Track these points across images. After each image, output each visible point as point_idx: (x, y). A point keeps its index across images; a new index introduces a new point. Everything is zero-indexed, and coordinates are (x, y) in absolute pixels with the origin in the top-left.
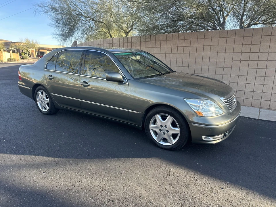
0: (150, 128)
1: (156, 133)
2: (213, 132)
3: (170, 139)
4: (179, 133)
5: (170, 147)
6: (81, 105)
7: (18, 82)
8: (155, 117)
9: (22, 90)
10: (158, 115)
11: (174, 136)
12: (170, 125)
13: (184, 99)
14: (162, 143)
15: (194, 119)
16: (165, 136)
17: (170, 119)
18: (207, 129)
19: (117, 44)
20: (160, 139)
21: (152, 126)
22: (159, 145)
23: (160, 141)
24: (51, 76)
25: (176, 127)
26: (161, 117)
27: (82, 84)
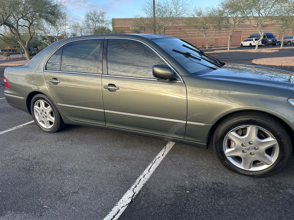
3: (266, 158)
4: (275, 145)
6: (105, 118)
8: (227, 137)
13: (288, 99)
17: (252, 130)
20: (249, 165)
21: (227, 151)
23: (250, 168)
24: (56, 79)
26: (237, 132)
27: (107, 88)
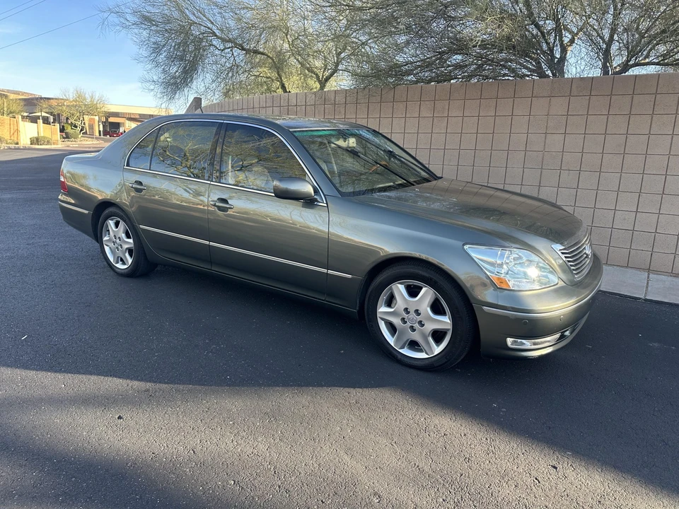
0: (378, 315)
1: (392, 328)
2: (533, 329)
3: (428, 343)
4: (448, 330)
5: (427, 362)
6: (209, 255)
7: (60, 197)
8: (391, 289)
9: (69, 216)
10: (399, 283)
11: (438, 336)
12: (429, 309)
13: (464, 245)
14: (407, 352)
15: (488, 296)
16: (416, 336)
17: (427, 294)
18: (519, 319)
19: (299, 108)
20: (402, 343)
21: (382, 309)
22: (399, 357)
23: (402, 347)
24: (140, 183)
25: (442, 313)
26: (407, 288)
27: (215, 205)
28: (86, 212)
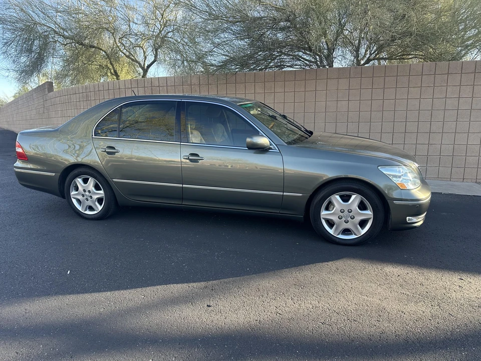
0: (322, 217)
3: (357, 228)
4: (370, 219)
6: (182, 194)
10: (336, 195)
12: (357, 208)
13: (378, 167)
16: (349, 226)
18: (414, 206)
21: (324, 213)
24: (113, 148)
26: (341, 197)
28: (54, 174)
